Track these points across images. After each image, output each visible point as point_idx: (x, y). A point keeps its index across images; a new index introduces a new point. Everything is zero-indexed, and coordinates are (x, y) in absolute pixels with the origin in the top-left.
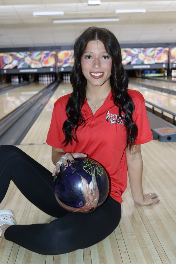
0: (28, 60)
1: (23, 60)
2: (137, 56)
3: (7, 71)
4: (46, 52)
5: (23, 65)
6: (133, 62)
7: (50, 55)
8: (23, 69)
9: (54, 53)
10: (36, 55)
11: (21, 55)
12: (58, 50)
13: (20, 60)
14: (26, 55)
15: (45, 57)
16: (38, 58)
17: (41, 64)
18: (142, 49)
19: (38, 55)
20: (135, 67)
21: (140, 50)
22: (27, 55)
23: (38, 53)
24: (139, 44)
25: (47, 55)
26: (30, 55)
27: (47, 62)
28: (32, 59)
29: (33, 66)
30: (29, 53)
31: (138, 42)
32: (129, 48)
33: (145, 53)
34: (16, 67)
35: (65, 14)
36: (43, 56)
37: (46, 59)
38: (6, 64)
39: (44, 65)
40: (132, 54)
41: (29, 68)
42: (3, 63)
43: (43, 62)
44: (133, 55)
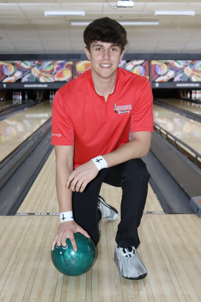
0: (35, 72)
1: (29, 71)
2: (182, 70)
3: (6, 85)
4: (60, 62)
5: (28, 78)
6: (177, 79)
7: (65, 66)
8: (28, 83)
9: (71, 63)
10: (47, 65)
11: (26, 65)
12: (76, 60)
13: (25, 72)
14: (33, 65)
15: (58, 69)
16: (49, 69)
17: (53, 77)
18: (190, 61)
19: (50, 65)
20: (179, 85)
21: (187, 63)
22: (35, 65)
23: (49, 62)
24: (186, 54)
25: (62, 65)
26: (39, 65)
27: (61, 75)
28: (42, 71)
29: (42, 80)
30: (37, 62)
31: (183, 52)
32: (172, 59)
33: (192, 67)
34: (19, 80)
35: (86, 15)
36: (56, 66)
37: (60, 71)
38: (7, 76)
39: (56, 79)
40: (176, 67)
41: (37, 82)
42: (3, 74)
43: (56, 75)
44: (177, 69)
